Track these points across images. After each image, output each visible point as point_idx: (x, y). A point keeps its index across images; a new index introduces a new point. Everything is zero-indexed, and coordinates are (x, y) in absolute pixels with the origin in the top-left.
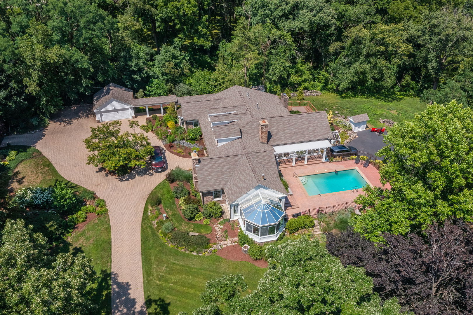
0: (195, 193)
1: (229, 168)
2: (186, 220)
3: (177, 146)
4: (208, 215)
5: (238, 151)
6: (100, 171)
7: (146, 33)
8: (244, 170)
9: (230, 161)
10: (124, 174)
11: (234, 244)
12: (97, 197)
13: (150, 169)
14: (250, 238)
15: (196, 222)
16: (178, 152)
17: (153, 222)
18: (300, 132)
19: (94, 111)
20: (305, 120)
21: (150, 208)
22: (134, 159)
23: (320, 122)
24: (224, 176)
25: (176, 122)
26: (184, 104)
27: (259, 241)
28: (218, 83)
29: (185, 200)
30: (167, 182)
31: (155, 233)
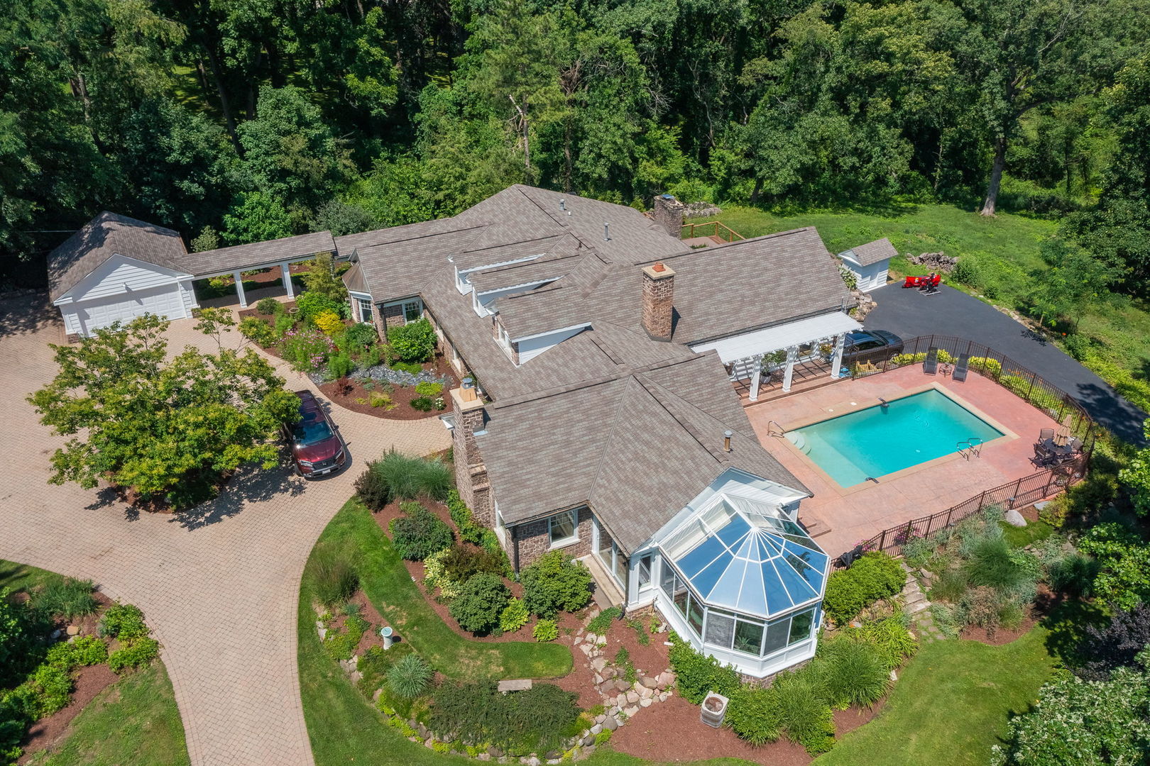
0: (476, 532)
1: (591, 429)
2: (468, 636)
3: (366, 386)
4: (549, 603)
5: (598, 370)
6: (103, 503)
7: (185, 99)
8: (645, 428)
9: (587, 405)
10: (199, 499)
11: (663, 697)
12: (105, 602)
13: (291, 472)
14: (723, 665)
15: (507, 639)
16: (373, 402)
17: (343, 662)
18: (757, 295)
19: (56, 303)
20: (766, 259)
21: (321, 611)
22: (232, 440)
23: (808, 259)
24: (580, 457)
25: (342, 315)
26: (367, 251)
27: (760, 674)
28: (447, 192)
29: (447, 563)
30: (362, 508)
31: (362, 706)
